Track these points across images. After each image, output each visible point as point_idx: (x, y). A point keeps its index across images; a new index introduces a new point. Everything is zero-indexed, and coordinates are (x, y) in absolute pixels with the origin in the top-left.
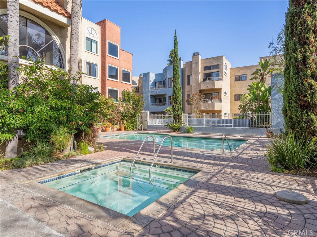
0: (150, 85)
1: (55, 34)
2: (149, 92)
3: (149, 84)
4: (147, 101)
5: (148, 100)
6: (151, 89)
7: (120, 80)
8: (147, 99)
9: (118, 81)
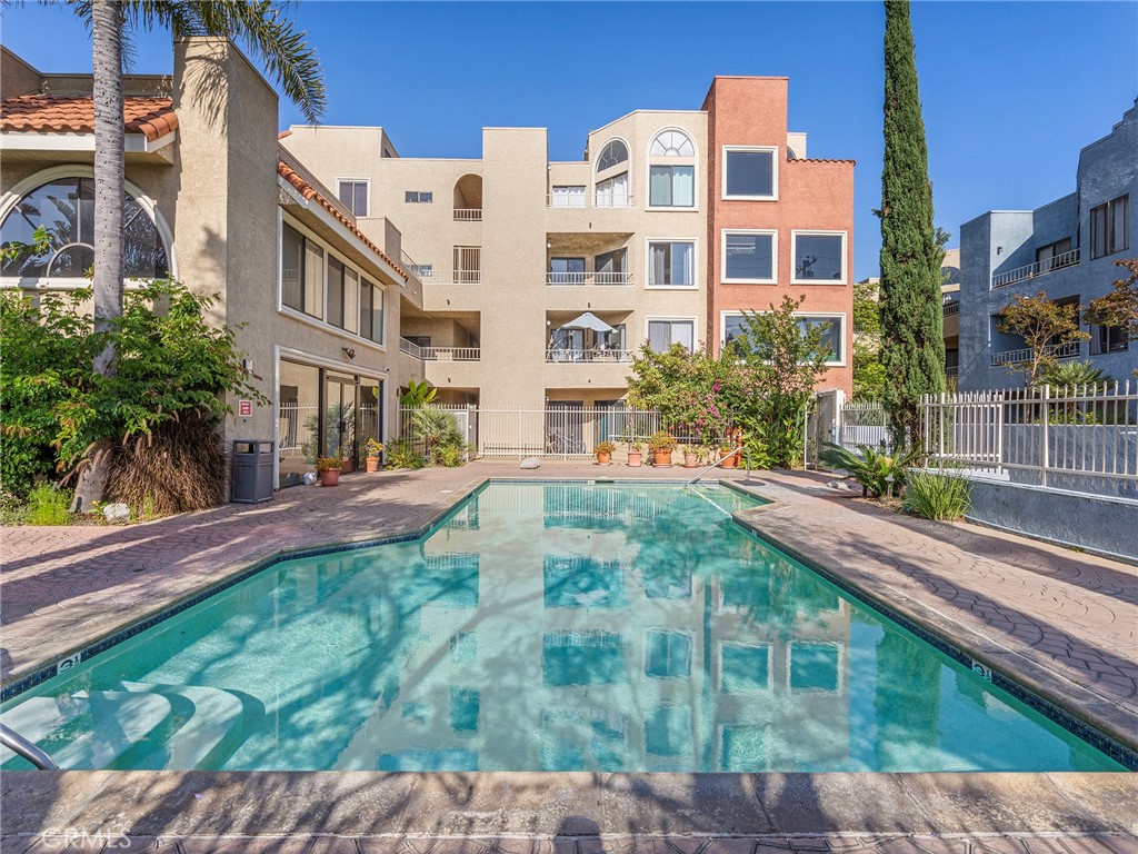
0: (992, 269)
1: (140, 192)
2: (985, 301)
3: (987, 266)
4: (977, 346)
5: (983, 340)
6: (999, 285)
7: (784, 276)
8: (978, 335)
9: (774, 280)
